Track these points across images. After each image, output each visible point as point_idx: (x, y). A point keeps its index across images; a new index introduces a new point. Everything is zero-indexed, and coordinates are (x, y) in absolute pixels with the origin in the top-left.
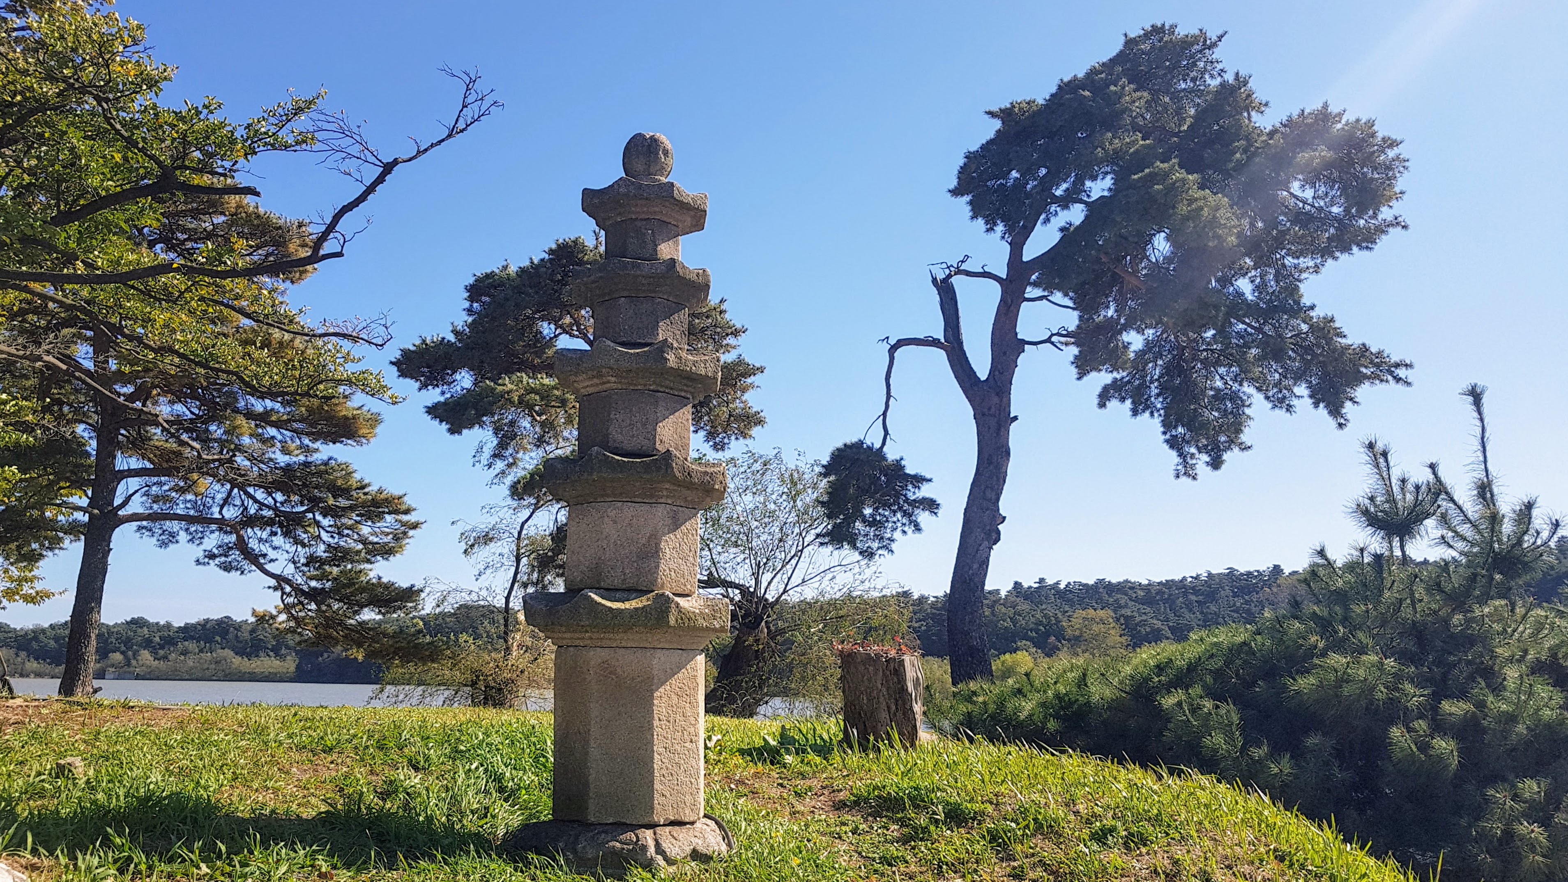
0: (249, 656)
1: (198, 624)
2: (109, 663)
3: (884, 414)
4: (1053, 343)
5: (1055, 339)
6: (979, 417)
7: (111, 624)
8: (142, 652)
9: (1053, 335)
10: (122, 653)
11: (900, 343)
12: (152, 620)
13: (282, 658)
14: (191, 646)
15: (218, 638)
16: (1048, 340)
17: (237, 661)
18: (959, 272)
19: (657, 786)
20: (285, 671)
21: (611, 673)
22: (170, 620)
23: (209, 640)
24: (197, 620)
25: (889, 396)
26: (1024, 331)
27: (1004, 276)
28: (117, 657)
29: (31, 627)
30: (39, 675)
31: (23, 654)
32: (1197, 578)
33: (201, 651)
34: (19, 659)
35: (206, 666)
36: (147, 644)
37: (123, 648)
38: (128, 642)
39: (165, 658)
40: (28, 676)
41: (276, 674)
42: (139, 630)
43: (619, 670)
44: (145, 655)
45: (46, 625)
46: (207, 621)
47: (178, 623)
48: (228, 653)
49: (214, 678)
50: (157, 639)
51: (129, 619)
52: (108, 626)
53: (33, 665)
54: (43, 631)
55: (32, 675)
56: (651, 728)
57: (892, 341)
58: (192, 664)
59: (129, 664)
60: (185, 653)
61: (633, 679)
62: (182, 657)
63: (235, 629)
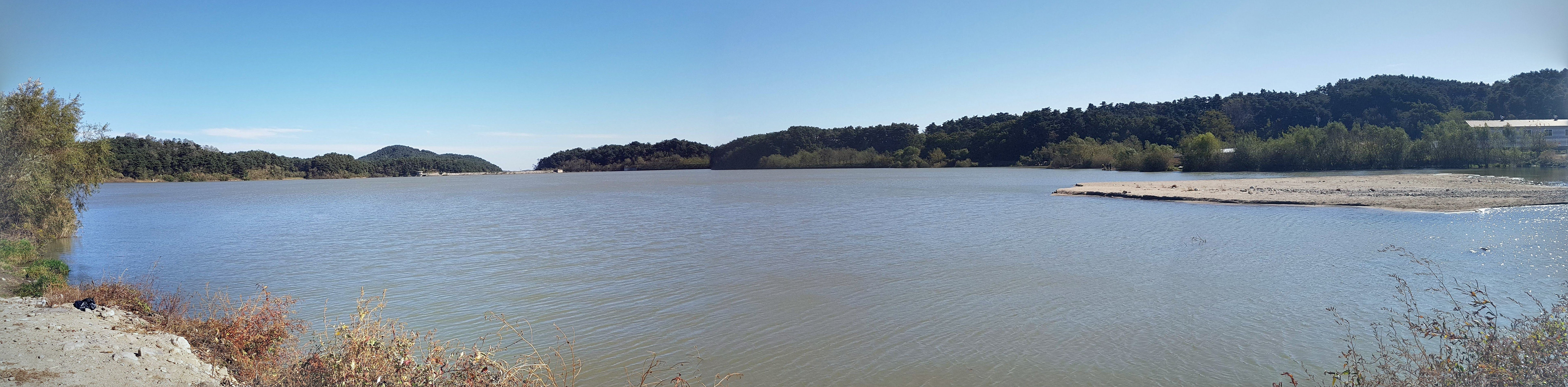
0: (687, 157)
1: (662, 143)
2: (625, 163)
7: (624, 145)
8: (639, 157)
10: (630, 158)
12: (641, 142)
13: (702, 157)
14: (661, 153)
15: (672, 149)
17: (682, 160)
20: (704, 163)
22: (649, 142)
23: (668, 150)
24: (661, 141)
28: (628, 160)
29: (591, 149)
30: (597, 170)
31: (589, 161)
33: (665, 156)
34: (588, 164)
35: (668, 163)
36: (641, 153)
37: (630, 156)
38: (632, 153)
39: (649, 160)
40: (592, 171)
41: (700, 165)
42: (636, 147)
44: (640, 159)
45: (597, 148)
46: (666, 141)
47: (653, 143)
48: (677, 156)
49: (672, 168)
50: (645, 151)
51: (631, 143)
52: (622, 146)
53: (593, 166)
54: (596, 150)
55: (594, 170)
58: (661, 162)
59: (634, 164)
60: (658, 157)
62: (657, 159)
63: (679, 144)
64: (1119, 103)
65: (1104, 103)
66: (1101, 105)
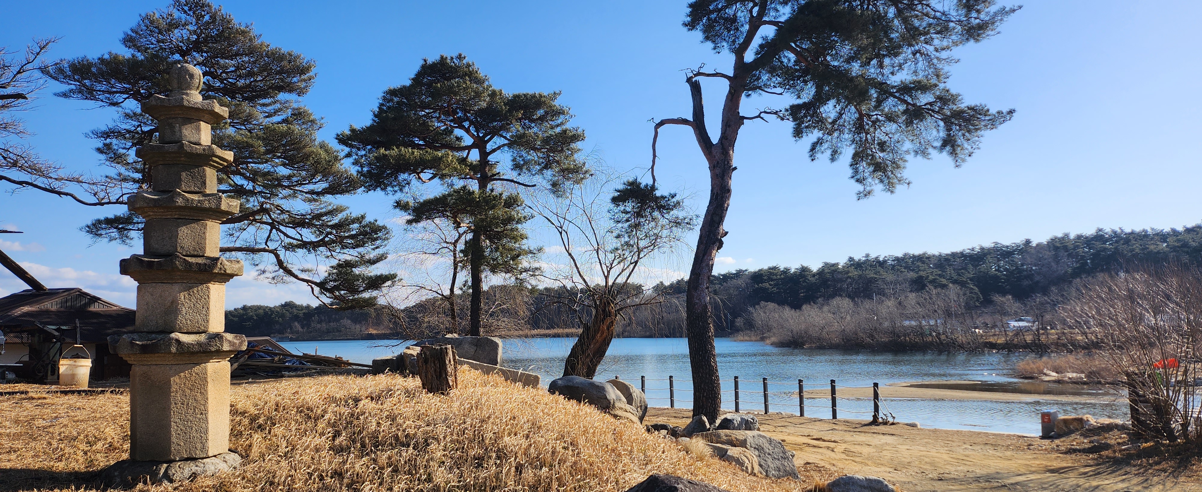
3: (652, 168)
4: (762, 118)
5: (762, 115)
6: (712, 168)
9: (761, 113)
11: (662, 123)
16: (759, 116)
18: (699, 74)
19: (174, 439)
21: (148, 379)
25: (655, 156)
26: (743, 111)
27: (731, 74)
32: (973, 249)
43: (152, 377)
56: (169, 409)
57: (658, 121)
61: (160, 382)
64: (887, 255)
65: (867, 255)
66: (864, 259)
